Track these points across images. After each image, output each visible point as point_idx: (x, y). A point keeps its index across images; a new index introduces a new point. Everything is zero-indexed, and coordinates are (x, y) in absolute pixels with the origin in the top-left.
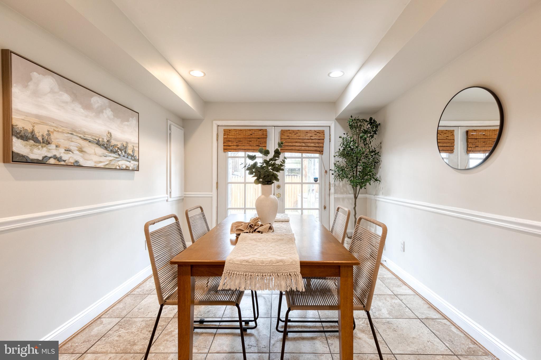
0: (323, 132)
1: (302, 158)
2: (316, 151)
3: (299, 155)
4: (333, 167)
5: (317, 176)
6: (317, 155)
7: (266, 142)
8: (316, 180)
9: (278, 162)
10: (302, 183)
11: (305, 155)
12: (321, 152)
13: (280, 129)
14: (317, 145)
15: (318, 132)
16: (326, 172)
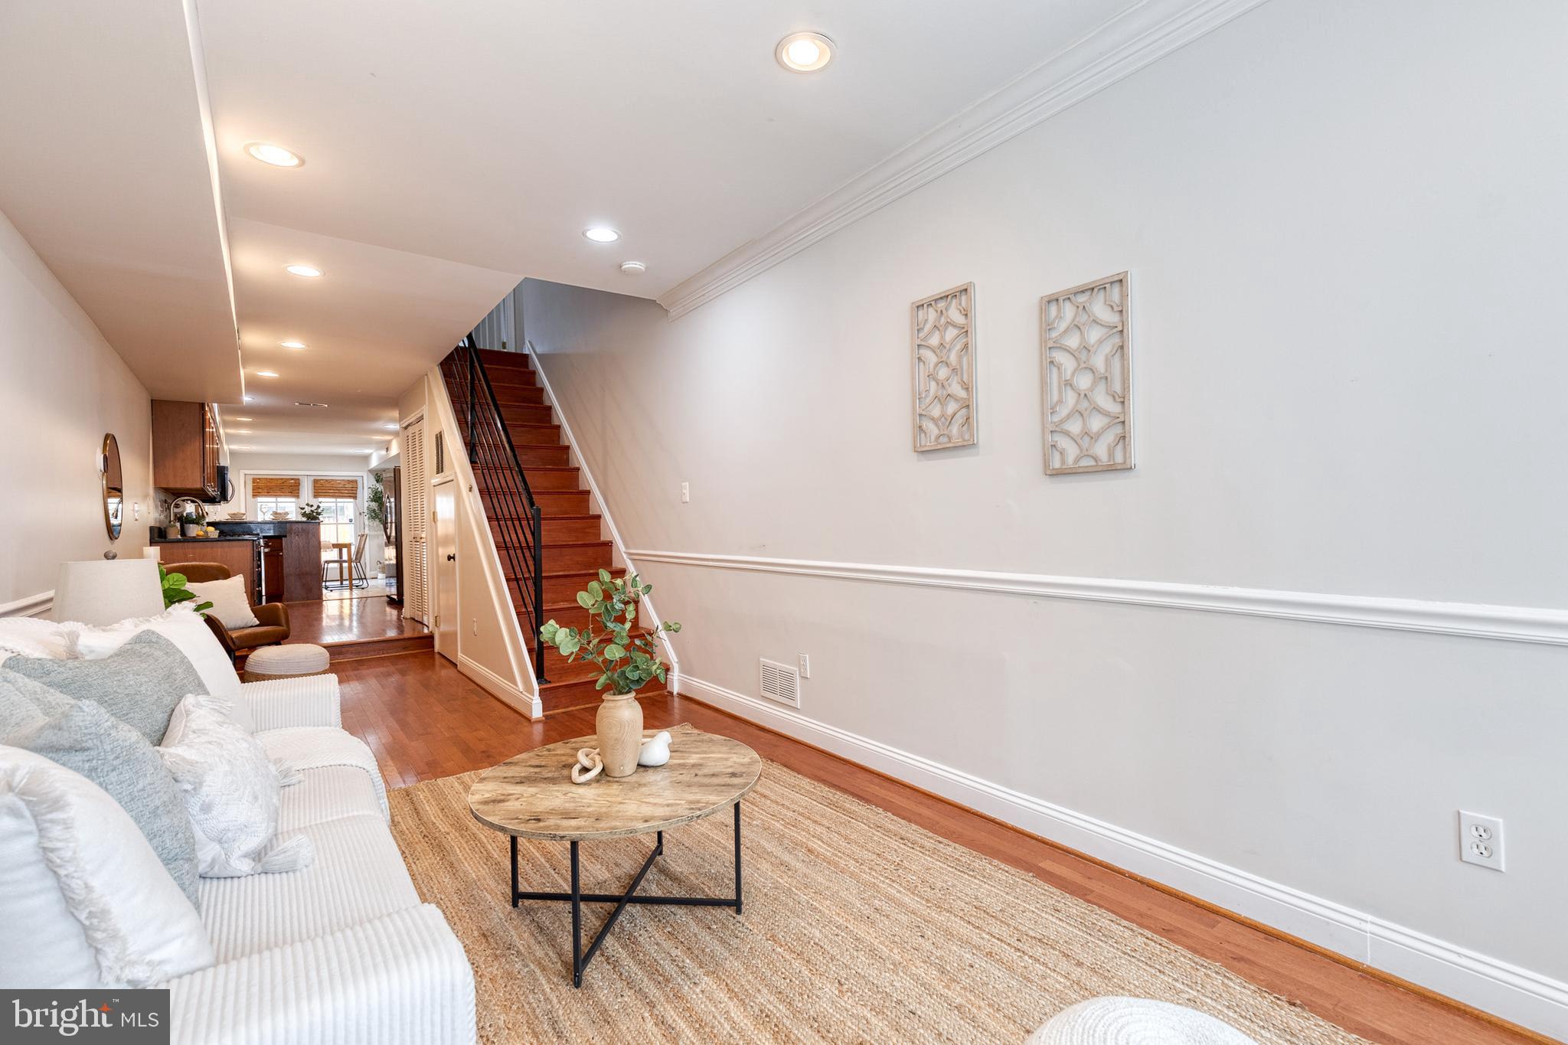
0: (356, 481)
1: (336, 502)
2: (350, 497)
3: (334, 500)
4: (366, 511)
5: (352, 517)
6: (352, 500)
7: (298, 490)
8: (351, 521)
9: (319, 511)
10: (337, 524)
11: (339, 500)
12: (355, 497)
13: (313, 478)
14: (350, 492)
15: (350, 482)
16: (360, 514)
